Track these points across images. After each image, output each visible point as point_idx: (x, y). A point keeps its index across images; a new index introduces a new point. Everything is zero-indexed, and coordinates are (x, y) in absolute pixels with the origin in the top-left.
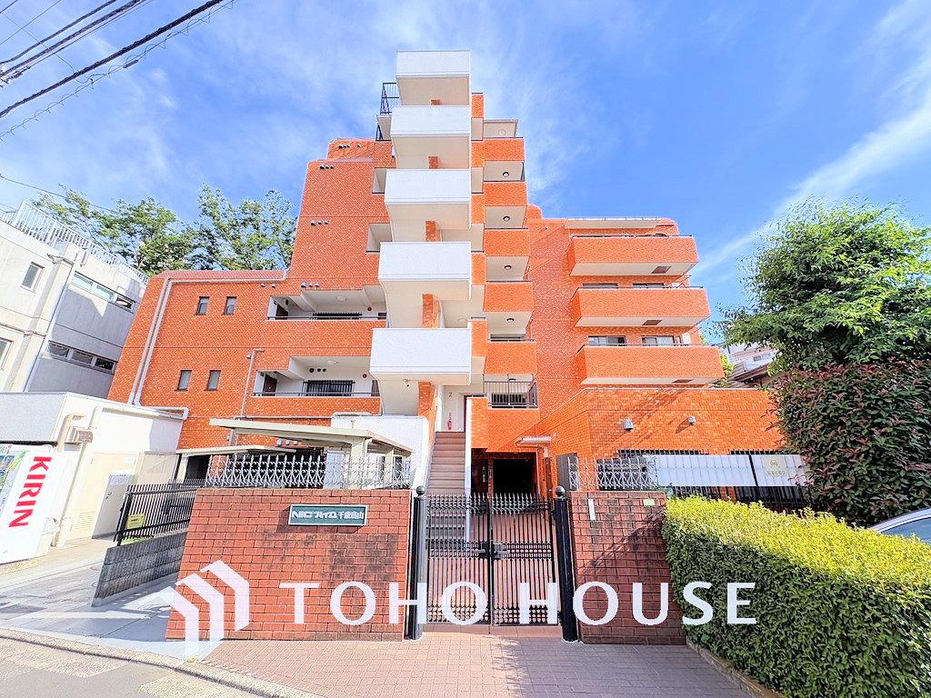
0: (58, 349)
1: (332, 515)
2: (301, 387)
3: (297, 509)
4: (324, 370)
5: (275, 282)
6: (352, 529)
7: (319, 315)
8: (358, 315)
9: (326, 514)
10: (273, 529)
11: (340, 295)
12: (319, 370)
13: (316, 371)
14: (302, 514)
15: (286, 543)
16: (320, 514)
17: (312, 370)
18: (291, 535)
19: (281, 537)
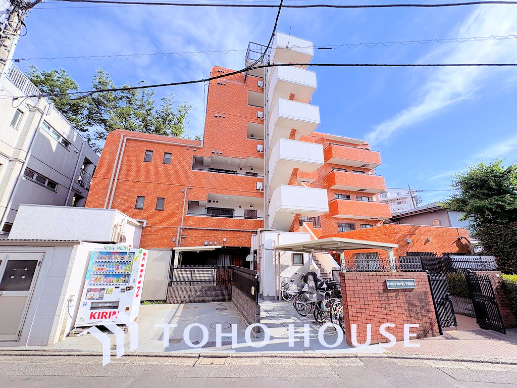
0: (29, 173)
1: (402, 284)
2: (204, 211)
3: (390, 281)
4: (217, 202)
5: (195, 148)
6: (411, 290)
7: (211, 169)
8: (235, 172)
9: (401, 284)
10: (381, 291)
11: (229, 160)
12: (214, 202)
13: (212, 202)
14: (392, 284)
15: (388, 297)
16: (398, 284)
17: (210, 201)
18: (389, 294)
19: (385, 295)
